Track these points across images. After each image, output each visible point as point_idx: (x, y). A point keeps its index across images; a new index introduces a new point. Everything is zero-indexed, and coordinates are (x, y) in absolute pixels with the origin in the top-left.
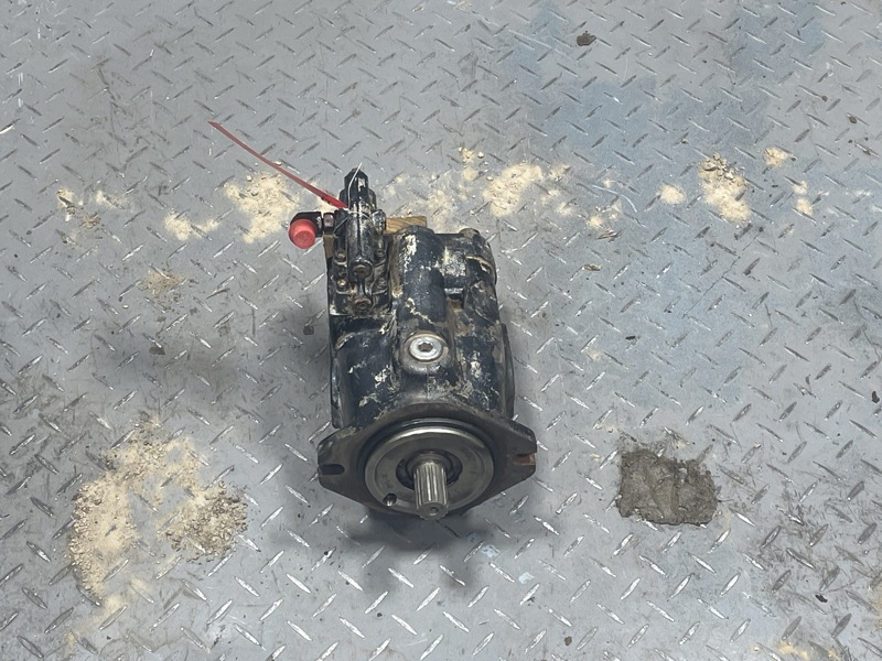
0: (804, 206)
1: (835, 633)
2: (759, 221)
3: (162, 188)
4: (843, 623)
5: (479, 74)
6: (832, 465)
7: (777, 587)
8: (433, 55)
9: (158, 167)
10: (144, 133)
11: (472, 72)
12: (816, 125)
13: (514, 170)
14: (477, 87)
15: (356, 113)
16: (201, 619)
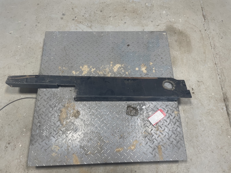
0: (154, 71)
1: (151, 131)
2: (148, 73)
3: (72, 67)
4: (152, 130)
5: (114, 50)
6: (153, 108)
7: (144, 125)
8: (108, 47)
9: (71, 63)
10: (70, 58)
11: (113, 50)
12: (157, 59)
13: (117, 65)
14: (113, 52)
15: (97, 56)
16: (75, 127)
